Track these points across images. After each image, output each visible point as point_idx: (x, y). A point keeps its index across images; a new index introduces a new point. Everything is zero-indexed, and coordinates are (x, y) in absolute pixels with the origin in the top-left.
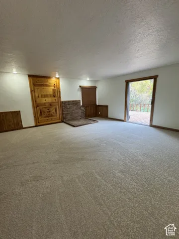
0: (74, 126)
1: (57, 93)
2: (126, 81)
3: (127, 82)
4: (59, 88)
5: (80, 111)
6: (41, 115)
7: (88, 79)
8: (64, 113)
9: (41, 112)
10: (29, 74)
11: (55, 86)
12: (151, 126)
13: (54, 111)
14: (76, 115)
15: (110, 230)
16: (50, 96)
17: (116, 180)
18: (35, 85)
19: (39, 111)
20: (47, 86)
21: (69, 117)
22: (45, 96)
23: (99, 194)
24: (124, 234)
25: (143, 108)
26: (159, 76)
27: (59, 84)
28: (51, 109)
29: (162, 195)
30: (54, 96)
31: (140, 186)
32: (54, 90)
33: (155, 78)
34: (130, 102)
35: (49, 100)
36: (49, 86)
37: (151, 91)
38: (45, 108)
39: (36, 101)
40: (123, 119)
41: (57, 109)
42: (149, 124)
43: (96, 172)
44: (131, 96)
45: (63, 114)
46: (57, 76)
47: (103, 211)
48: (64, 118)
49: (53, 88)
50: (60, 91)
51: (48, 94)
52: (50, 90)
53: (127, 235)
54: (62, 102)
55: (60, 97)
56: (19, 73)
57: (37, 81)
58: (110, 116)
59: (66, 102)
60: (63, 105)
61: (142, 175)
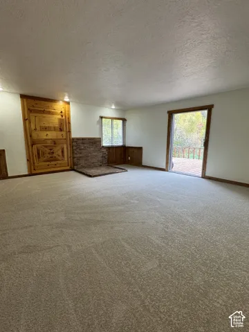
0: (90, 176)
1: (65, 125)
2: (168, 112)
3: (171, 114)
4: (69, 118)
5: (101, 155)
6: (39, 157)
7: (113, 107)
8: (75, 156)
9: (38, 154)
10: (23, 93)
11: (63, 114)
12: (204, 177)
13: (60, 153)
14: (94, 160)
15: (143, 319)
16: (55, 129)
17: (153, 249)
18: (30, 111)
19: (35, 152)
20: (49, 113)
21: (82, 162)
22: (46, 129)
23: (128, 270)
24: (164, 323)
25: (192, 155)
26: (215, 106)
27: (69, 111)
28: (55, 150)
29: (219, 268)
30: (61, 130)
31: (188, 257)
32: (61, 120)
33: (209, 108)
34: (174, 145)
35: (52, 135)
36: (53, 114)
37: (204, 131)
38: (46, 147)
39: (31, 136)
40: (164, 167)
41: (65, 150)
42: (201, 176)
43: (123, 239)
44: (176, 137)
45: (74, 158)
46: (67, 99)
47: (134, 293)
48: (74, 164)
49: (60, 117)
50: (69, 123)
51: (51, 125)
52: (55, 120)
53: (169, 325)
54: (73, 139)
55: (70, 132)
56: (6, 90)
57: (35, 104)
58: (144, 162)
59: (78, 139)
60: (74, 144)
61: (191, 243)
